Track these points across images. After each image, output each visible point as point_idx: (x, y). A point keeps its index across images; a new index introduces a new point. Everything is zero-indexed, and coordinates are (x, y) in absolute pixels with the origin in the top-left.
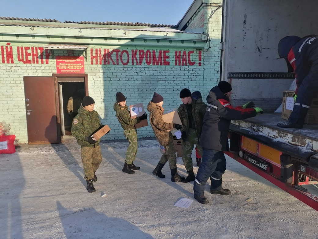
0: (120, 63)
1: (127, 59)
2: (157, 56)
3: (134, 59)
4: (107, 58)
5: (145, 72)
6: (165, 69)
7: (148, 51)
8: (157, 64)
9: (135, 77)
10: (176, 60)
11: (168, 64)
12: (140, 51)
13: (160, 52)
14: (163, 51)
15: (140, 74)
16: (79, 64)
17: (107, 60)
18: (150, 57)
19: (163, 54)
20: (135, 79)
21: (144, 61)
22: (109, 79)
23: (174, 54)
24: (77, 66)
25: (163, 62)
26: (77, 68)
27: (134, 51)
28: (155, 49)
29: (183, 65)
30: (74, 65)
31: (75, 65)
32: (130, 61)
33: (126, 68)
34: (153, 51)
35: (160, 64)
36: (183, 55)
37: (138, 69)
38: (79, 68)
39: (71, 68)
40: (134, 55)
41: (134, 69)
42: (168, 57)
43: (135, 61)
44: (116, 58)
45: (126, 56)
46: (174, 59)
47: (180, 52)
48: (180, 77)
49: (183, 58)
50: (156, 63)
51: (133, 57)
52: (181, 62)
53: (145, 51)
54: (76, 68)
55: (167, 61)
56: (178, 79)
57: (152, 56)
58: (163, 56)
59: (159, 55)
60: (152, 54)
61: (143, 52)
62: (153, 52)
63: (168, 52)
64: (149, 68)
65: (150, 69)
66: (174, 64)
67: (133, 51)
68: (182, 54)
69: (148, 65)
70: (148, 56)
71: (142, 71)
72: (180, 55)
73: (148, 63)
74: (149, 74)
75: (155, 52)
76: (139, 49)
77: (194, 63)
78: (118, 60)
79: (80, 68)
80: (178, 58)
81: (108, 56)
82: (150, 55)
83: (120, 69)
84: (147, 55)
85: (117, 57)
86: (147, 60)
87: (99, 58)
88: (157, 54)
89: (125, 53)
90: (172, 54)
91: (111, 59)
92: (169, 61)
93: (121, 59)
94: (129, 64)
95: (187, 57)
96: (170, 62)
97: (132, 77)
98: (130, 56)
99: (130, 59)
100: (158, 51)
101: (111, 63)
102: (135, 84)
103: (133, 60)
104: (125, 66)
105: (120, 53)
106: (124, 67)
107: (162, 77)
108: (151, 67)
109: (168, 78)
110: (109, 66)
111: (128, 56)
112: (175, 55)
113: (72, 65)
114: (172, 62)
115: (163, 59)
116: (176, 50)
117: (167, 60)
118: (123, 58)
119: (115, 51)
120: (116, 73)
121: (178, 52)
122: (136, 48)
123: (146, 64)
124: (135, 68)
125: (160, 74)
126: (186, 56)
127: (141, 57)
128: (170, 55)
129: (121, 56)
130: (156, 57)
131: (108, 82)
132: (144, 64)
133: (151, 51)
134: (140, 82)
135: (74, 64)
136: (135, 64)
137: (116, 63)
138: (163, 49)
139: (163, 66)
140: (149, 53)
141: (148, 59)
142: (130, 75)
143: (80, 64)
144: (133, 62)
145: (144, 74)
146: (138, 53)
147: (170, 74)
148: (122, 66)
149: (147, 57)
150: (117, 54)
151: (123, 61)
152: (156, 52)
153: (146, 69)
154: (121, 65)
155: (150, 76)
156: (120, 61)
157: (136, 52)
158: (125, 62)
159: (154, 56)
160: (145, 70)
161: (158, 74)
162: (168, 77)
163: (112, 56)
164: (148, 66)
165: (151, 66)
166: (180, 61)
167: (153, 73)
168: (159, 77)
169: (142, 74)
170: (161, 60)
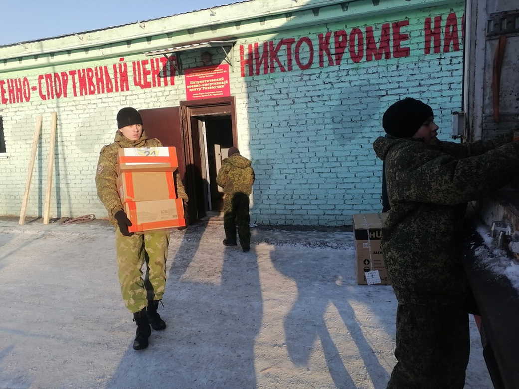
0: (296, 67)
1: (309, 55)
2: (376, 40)
3: (325, 53)
4: (269, 61)
5: (348, 78)
6: (398, 67)
7: (356, 31)
8: (378, 58)
9: (326, 92)
10: (427, 42)
11: (405, 52)
12: (337, 35)
13: (385, 29)
14: (393, 24)
15: (336, 86)
16: (220, 80)
17: (269, 64)
18: (360, 44)
19: (391, 31)
20: (326, 98)
21: (347, 55)
22: (274, 103)
23: (423, 27)
24: (218, 83)
25: (392, 50)
26: (218, 87)
27: (325, 36)
28: (370, 23)
29: (446, 51)
30: (212, 82)
31: (214, 82)
32: (316, 60)
33: (306, 75)
34: (367, 29)
35: (384, 56)
36: (448, 26)
37: (331, 75)
38: (220, 87)
39: (208, 88)
40: (324, 45)
41: (324, 76)
42: (405, 37)
43: (326, 58)
44: (286, 58)
45: (307, 49)
46: (423, 39)
47: (438, 20)
48: (438, 81)
49: (447, 32)
50: (375, 55)
51: (321, 50)
52: (442, 43)
53: (349, 31)
54: (215, 87)
55: (401, 47)
56: (431, 88)
57: (365, 42)
58: (391, 38)
59: (382, 36)
60: (364, 36)
61: (343, 35)
62: (367, 32)
63: (406, 23)
64: (357, 69)
65: (360, 72)
66: (422, 52)
67: (321, 37)
68: (443, 24)
69: (355, 62)
70: (356, 43)
71: (343, 79)
72: (440, 27)
73: (356, 58)
74: (357, 83)
75: (372, 31)
76: (334, 29)
78: (290, 60)
79: (223, 86)
80: (433, 34)
81: (271, 56)
82: (361, 39)
83: (294, 79)
84: (352, 40)
85: (289, 55)
86: (352, 52)
87: (255, 63)
88: (377, 35)
89: (304, 44)
90: (415, 28)
91: (278, 61)
92: (408, 46)
93: (297, 58)
94: (313, 66)
95: (459, 28)
96: (411, 47)
97: (319, 93)
98: (316, 48)
99: (316, 54)
100: (380, 27)
101: (278, 69)
102: (328, 109)
103: (321, 57)
104: (306, 72)
105: (294, 46)
106: (303, 75)
107: (390, 86)
108: (362, 65)
109: (406, 87)
110: (273, 75)
111: (312, 50)
112: (425, 29)
113: (210, 82)
114: (416, 46)
115: (391, 44)
116: (426, 15)
117: (403, 44)
118: (301, 56)
119: (284, 44)
120: (287, 90)
121: (433, 20)
122: (328, 29)
123: (351, 61)
124: (327, 73)
125: (384, 80)
126: (455, 26)
127: (340, 47)
128: (410, 32)
129: (297, 52)
130: (374, 43)
131: (272, 108)
132: (346, 63)
133: (363, 30)
134: (338, 102)
135: (212, 80)
136: (326, 64)
137: (286, 68)
138: (391, 21)
139: (393, 61)
140: (357, 37)
141: (356, 49)
142: (316, 90)
143: (222, 79)
144: (321, 62)
145: (347, 84)
146: (332, 40)
147: (411, 78)
148: (300, 73)
149: (352, 46)
150: (289, 49)
151: (301, 62)
152: (374, 29)
153: (351, 72)
154: (298, 70)
155: (361, 86)
156: (294, 62)
157: (328, 38)
158: (305, 62)
159: (370, 38)
160: (348, 74)
161: (381, 81)
162: (406, 84)
163: (279, 54)
164: (355, 65)
165: (364, 64)
166: (437, 41)
167: (368, 80)
168: (382, 87)
169: (341, 85)
170: (388, 47)
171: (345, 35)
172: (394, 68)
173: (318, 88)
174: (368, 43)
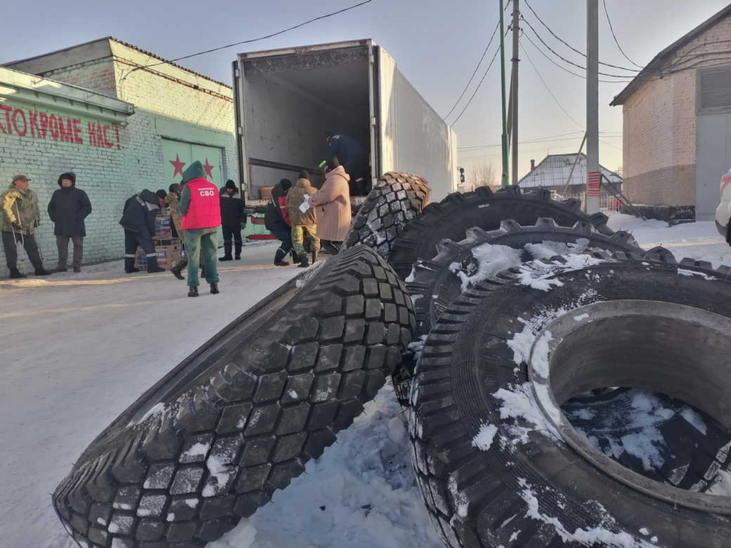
0: (14, 132)
1: (23, 125)
2: (65, 127)
3: (34, 127)
5: (51, 151)
7: (52, 117)
8: (67, 141)
9: (39, 159)
10: (90, 137)
11: (80, 141)
12: (42, 115)
13: (69, 121)
14: (72, 119)
15: (45, 155)
18: (56, 127)
19: (72, 124)
20: (39, 163)
21: (49, 133)
23: (87, 127)
25: (74, 137)
27: (33, 113)
28: (56, 114)
29: (99, 146)
32: (29, 130)
33: (23, 141)
34: (59, 117)
35: (70, 140)
36: (98, 131)
37: (41, 146)
40: (33, 120)
41: (36, 145)
42: (79, 131)
43: (36, 131)
44: (5, 122)
45: (22, 119)
46: (88, 135)
47: (94, 125)
48: (98, 164)
49: (98, 135)
50: (65, 138)
51: (31, 123)
52: (97, 141)
53: (49, 115)
55: (78, 137)
56: (96, 168)
57: (58, 126)
58: (73, 128)
59: (68, 125)
62: (59, 120)
63: (79, 122)
64: (56, 145)
65: (58, 147)
66: (89, 143)
67: (31, 114)
69: (55, 140)
71: (48, 150)
72: (95, 130)
73: (55, 136)
74: (58, 156)
76: (40, 110)
77: (112, 144)
78: (9, 125)
80: (92, 133)
82: (56, 124)
83: (14, 142)
84: (51, 123)
85: (8, 120)
86: (52, 131)
88: (65, 123)
89: (19, 114)
90: (84, 126)
92: (82, 137)
93: (15, 125)
94: (27, 135)
95: (103, 134)
96: (84, 139)
97: (35, 158)
98: (28, 121)
99: (29, 126)
100: (66, 119)
102: (41, 172)
103: (32, 129)
104: (22, 138)
105: (11, 113)
106: (20, 140)
107: (76, 162)
111: (25, 121)
112: (88, 129)
115: (73, 133)
116: (89, 120)
117: (79, 135)
118: (18, 124)
119: (4, 109)
120: (9, 150)
121: (91, 125)
122: (36, 109)
123: (52, 138)
124: (38, 143)
125: (72, 157)
126: (101, 131)
127: (44, 125)
128: (82, 128)
129: (14, 120)
130: (64, 129)
132: (49, 140)
133: (57, 118)
136: (36, 136)
137: (7, 131)
138: (71, 117)
139: (75, 145)
141: (54, 130)
144: (33, 133)
145: (52, 155)
146: (38, 118)
147: (85, 159)
148: (18, 138)
149: (51, 127)
150: (7, 115)
151: (18, 129)
152: (63, 119)
153: (53, 147)
154: (16, 135)
155: (60, 158)
156: (12, 127)
157: (36, 115)
158: (22, 130)
159: (61, 125)
160: (51, 148)
161: (70, 157)
162: (84, 163)
164: (55, 142)
165: (60, 142)
166: (94, 138)
167: (64, 155)
168: (72, 162)
169: (47, 155)
170: (71, 134)
171: (46, 117)
172: (77, 150)
173: (32, 153)
174: (60, 128)
